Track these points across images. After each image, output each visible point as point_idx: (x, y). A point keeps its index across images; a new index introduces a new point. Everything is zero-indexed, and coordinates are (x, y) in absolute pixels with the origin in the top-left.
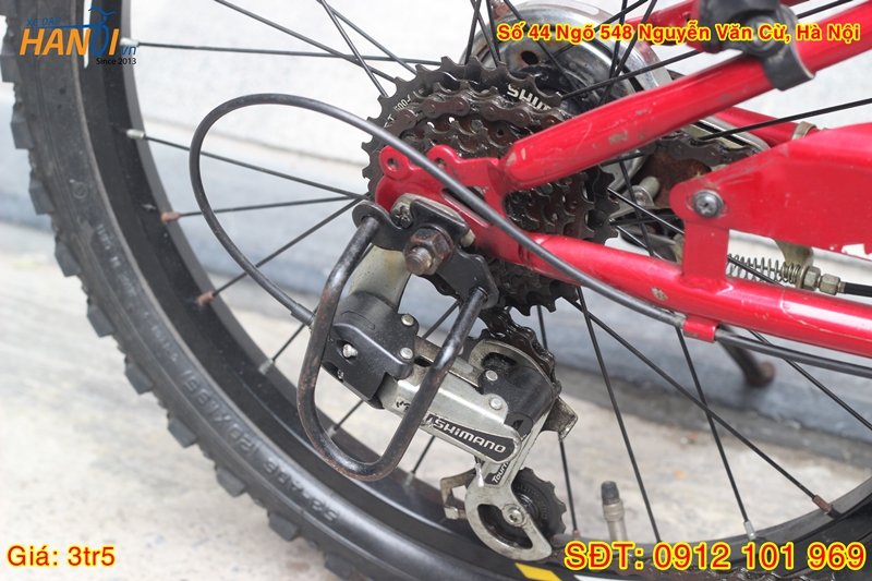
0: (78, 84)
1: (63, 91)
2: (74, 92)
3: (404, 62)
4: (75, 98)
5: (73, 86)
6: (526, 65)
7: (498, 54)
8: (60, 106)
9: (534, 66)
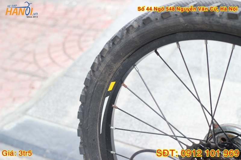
0: (98, 138)
1: (94, 140)
2: (97, 140)
3: (189, 139)
4: (97, 142)
5: (97, 139)
6: (223, 142)
7: (215, 138)
8: (93, 144)
9: (225, 142)
